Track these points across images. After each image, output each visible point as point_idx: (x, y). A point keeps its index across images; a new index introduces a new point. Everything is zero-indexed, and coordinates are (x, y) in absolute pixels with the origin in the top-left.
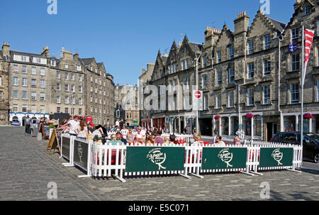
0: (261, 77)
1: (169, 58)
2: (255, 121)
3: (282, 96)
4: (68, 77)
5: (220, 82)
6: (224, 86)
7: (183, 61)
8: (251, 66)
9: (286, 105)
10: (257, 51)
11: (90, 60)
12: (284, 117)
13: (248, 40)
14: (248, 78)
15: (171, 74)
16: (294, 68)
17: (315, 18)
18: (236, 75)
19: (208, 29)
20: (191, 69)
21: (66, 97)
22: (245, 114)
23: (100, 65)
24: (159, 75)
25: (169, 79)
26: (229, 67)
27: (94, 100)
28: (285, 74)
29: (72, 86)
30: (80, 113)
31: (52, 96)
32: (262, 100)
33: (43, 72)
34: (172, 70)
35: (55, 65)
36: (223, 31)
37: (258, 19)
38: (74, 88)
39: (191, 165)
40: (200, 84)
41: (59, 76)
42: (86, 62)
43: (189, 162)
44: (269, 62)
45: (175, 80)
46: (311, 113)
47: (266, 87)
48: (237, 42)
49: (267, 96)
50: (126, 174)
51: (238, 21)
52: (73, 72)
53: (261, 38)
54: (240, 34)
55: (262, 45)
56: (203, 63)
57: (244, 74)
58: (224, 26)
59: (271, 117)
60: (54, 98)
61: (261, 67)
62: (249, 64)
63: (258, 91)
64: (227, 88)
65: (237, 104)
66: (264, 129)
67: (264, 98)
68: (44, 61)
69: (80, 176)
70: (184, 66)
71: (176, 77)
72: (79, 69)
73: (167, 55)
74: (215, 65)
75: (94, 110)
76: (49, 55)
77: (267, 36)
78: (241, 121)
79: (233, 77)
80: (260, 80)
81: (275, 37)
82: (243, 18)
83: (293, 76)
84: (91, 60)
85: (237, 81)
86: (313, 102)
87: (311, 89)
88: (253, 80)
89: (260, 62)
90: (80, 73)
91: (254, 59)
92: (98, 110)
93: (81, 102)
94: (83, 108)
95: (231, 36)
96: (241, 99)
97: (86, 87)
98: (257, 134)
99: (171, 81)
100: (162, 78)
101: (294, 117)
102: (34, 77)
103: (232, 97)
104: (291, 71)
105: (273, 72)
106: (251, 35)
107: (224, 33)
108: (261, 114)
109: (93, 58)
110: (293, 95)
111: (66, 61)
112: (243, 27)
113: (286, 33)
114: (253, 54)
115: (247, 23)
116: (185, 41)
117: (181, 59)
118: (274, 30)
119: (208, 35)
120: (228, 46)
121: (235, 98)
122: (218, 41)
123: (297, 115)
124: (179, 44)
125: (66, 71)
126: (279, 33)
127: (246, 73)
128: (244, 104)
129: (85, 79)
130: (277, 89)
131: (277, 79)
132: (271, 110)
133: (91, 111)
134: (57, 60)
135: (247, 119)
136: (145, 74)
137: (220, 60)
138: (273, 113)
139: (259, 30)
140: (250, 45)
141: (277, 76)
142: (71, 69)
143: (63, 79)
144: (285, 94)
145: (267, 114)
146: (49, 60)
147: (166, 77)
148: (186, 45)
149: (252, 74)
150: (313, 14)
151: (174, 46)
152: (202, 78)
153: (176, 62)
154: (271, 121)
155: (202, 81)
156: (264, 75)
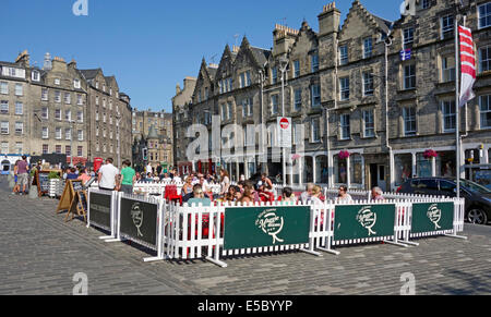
0: (360, 98)
1: (219, 69)
2: (353, 162)
3: (392, 125)
4: (59, 98)
5: (299, 106)
6: (305, 112)
7: (242, 74)
8: (345, 81)
9: (398, 138)
10: (353, 59)
11: (94, 73)
12: (395, 155)
13: (340, 45)
14: (340, 99)
15: (223, 94)
16: (407, 85)
17: (437, 14)
18: (323, 95)
19: (278, 27)
20: (254, 87)
21: (58, 129)
22: (337, 152)
23: (109, 80)
24: (205, 95)
25: (220, 100)
26: (312, 83)
27: (101, 134)
28: (395, 93)
29: (67, 112)
30: (80, 153)
31: (35, 128)
32: (361, 131)
33: (20, 90)
34: (224, 87)
35: (39, 80)
36: (301, 30)
37: (354, 14)
38: (69, 114)
39: (318, 234)
40: (269, 108)
41: (46, 95)
42: (89, 75)
43: (316, 230)
44: (371, 77)
45: (230, 103)
46: (434, 149)
47: (367, 113)
48: (323, 47)
49: (370, 125)
50: (224, 253)
51: (325, 16)
52: (67, 91)
53: (359, 41)
54: (328, 35)
55: (361, 51)
56: (272, 78)
57: (335, 93)
58: (303, 24)
59: (376, 155)
60: (37, 130)
61: (360, 84)
62: (342, 79)
63: (356, 119)
64: (309, 115)
65: (324, 138)
66: (366, 174)
67: (364, 128)
68: (21, 73)
69: (145, 260)
70: (243, 81)
71: (231, 98)
72: (77, 85)
73: (216, 66)
74: (291, 80)
75: (101, 148)
76: (29, 63)
77: (367, 39)
78: (331, 163)
79: (318, 99)
80: (359, 103)
81: (380, 40)
82: (331, 12)
83: (406, 96)
84: (97, 72)
85: (324, 104)
86: (437, 134)
87: (434, 115)
88: (348, 102)
89: (358, 76)
90: (80, 92)
91: (348, 72)
92: (108, 147)
93: (82, 136)
94: (85, 145)
95: (315, 38)
96: (330, 130)
97: (88, 113)
98: (356, 180)
99: (223, 104)
100: (209, 99)
101: (410, 155)
102: (6, 98)
103: (317, 127)
104: (404, 89)
105: (377, 90)
106: (344, 38)
107: (303, 33)
108: (361, 151)
109: (100, 69)
110: (407, 124)
111: (57, 74)
112: (332, 24)
113: (395, 35)
114: (347, 65)
115: (337, 20)
116: (244, 44)
117: (239, 72)
118: (378, 30)
119: (278, 36)
120: (310, 53)
121: (322, 129)
122: (295, 44)
123: (413, 152)
124: (235, 50)
125: (57, 89)
126: (384, 34)
127: (338, 92)
128: (336, 137)
129: (87, 101)
130: (383, 114)
131: (384, 102)
132: (375, 146)
133: (98, 149)
134: (41, 72)
135: (341, 160)
136: (181, 93)
137: (297, 73)
138: (379, 150)
139: (356, 30)
140: (342, 51)
141: (383, 96)
142: (65, 85)
143: (52, 101)
144: (395, 122)
145: (369, 151)
146: (29, 71)
147: (216, 98)
148: (245, 50)
149: (346, 94)
150: (434, 8)
151: (227, 51)
152: (272, 100)
153: (230, 76)
154: (376, 161)
155: (272, 104)
156: (364, 96)
